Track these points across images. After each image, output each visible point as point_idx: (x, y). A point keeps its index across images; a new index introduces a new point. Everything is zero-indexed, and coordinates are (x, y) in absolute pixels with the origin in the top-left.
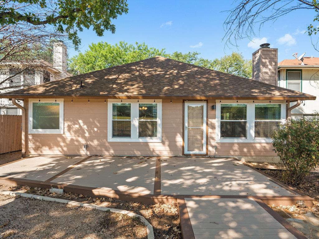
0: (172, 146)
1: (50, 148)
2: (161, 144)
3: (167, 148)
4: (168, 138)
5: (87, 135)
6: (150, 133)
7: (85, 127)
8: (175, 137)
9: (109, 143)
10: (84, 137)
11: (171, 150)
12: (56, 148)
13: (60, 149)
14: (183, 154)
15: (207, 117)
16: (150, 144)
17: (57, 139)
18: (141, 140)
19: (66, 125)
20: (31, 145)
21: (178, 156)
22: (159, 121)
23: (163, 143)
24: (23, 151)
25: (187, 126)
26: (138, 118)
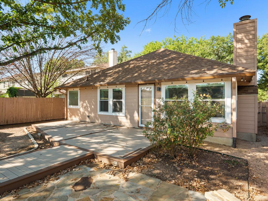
0: (132, 119)
1: (75, 117)
2: (125, 118)
3: (129, 121)
4: (129, 113)
5: (89, 109)
6: (118, 110)
7: (88, 105)
8: (133, 113)
9: (99, 115)
10: (88, 111)
11: (131, 122)
12: (77, 117)
13: (79, 117)
14: (138, 126)
15: (155, 98)
16: (119, 117)
17: (77, 111)
18: (114, 114)
19: (81, 103)
20: (69, 115)
21: (136, 127)
22: (123, 101)
23: (126, 116)
24: (65, 117)
25: (140, 105)
26: (112, 99)
